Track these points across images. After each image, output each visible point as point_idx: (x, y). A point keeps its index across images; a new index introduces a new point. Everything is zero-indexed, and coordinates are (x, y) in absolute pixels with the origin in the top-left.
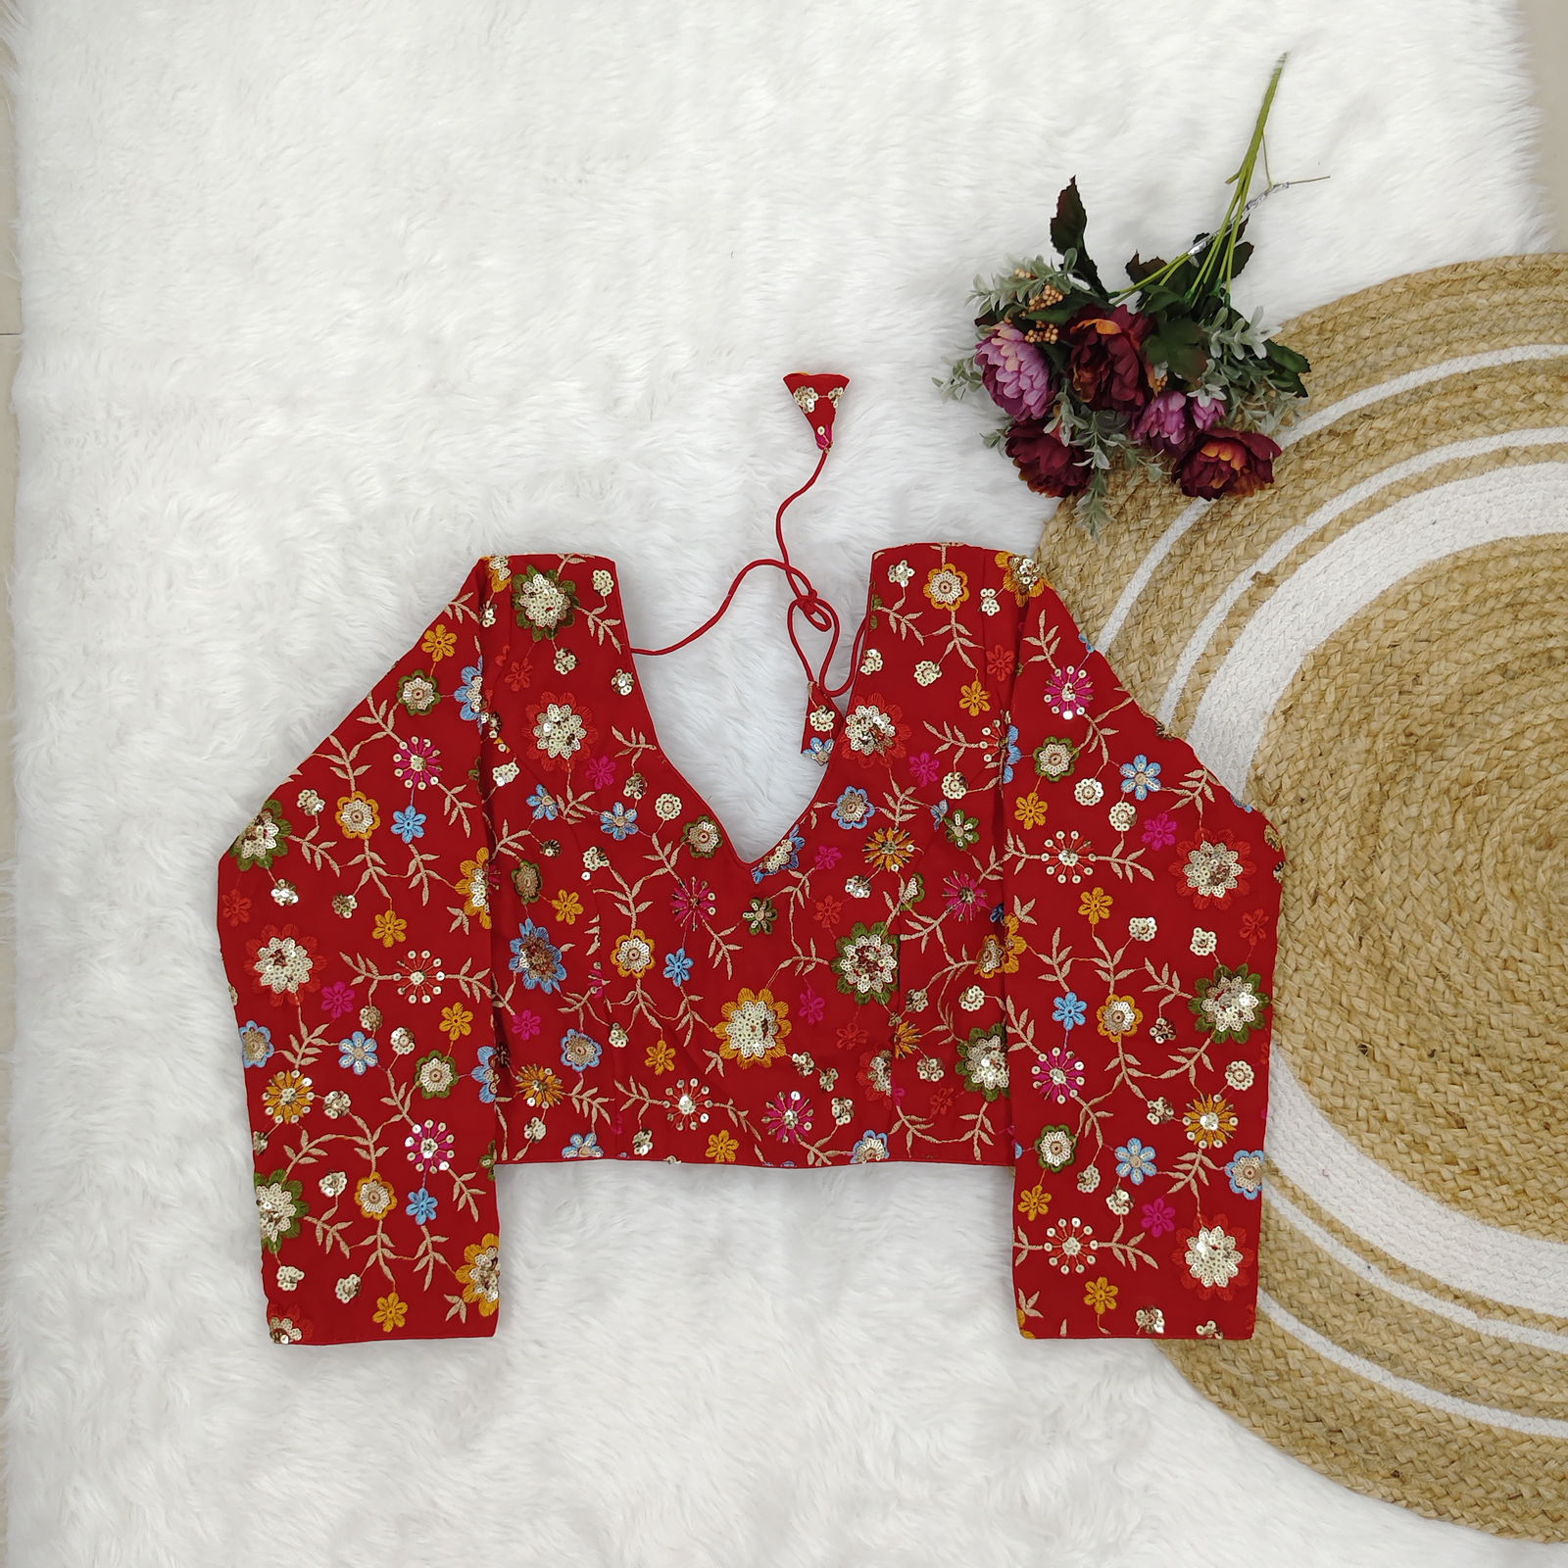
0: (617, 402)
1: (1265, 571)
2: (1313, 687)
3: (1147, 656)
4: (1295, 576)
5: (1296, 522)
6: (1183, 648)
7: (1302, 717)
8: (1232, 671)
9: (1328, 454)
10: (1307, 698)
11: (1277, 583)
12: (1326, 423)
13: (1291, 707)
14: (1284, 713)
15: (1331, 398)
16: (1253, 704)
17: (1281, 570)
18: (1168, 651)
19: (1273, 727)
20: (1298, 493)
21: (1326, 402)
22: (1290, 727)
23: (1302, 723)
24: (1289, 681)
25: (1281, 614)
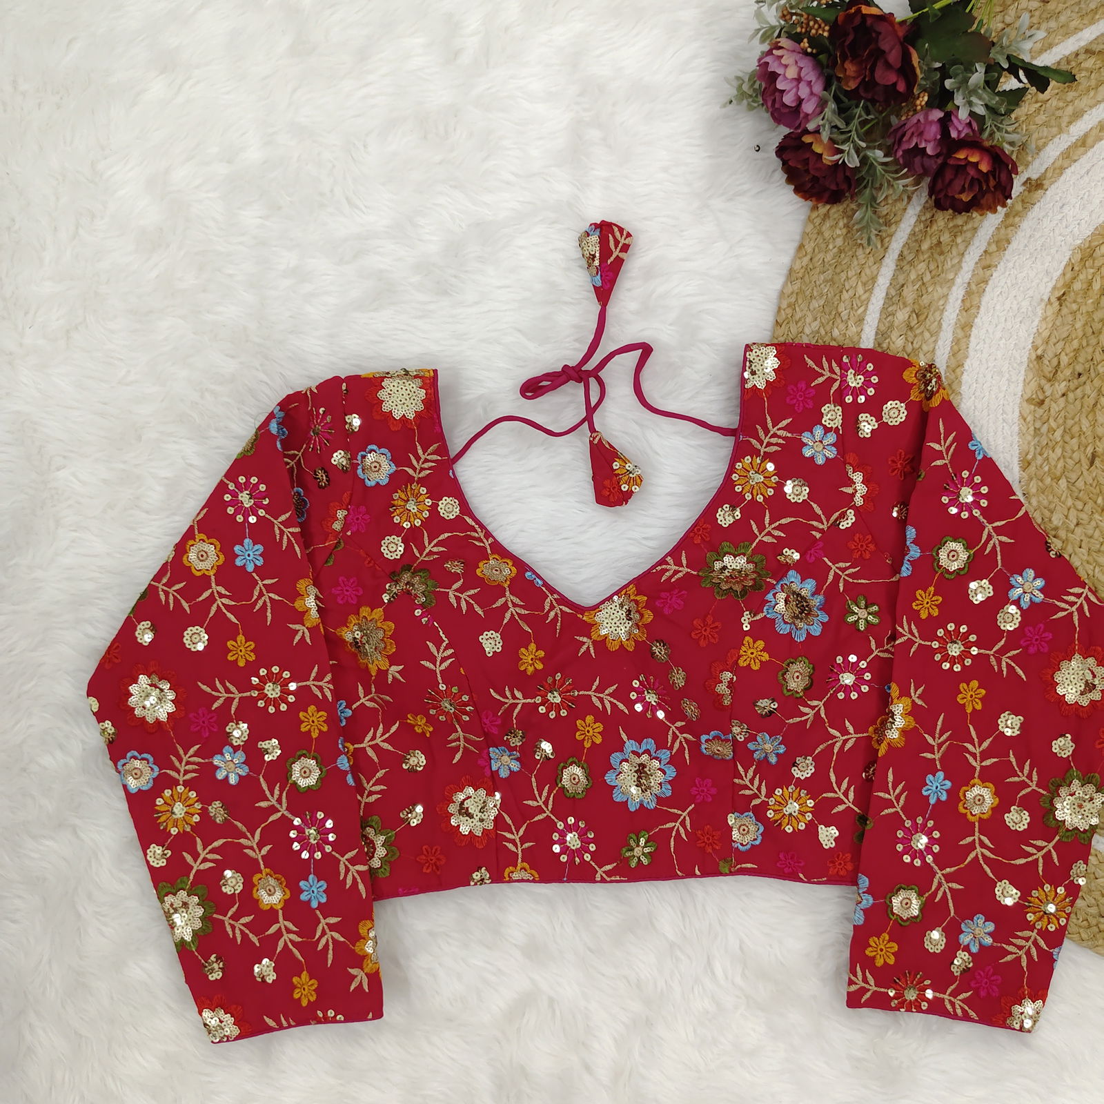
0: (457, 54)
1: (1035, 177)
2: (1082, 277)
3: (936, 256)
4: (1062, 178)
5: (1060, 131)
6: (967, 247)
7: (1075, 302)
8: (1010, 265)
9: (1087, 70)
10: (1077, 286)
11: (1045, 187)
12: (1083, 44)
13: (1064, 294)
14: (1059, 299)
15: (1085, 22)
16: (1030, 293)
17: (1049, 174)
18: (954, 251)
19: (1049, 313)
20: (1061, 104)
21: (1081, 26)
22: (1065, 311)
23: (1075, 307)
24: (1060, 272)
25: (1050, 214)
